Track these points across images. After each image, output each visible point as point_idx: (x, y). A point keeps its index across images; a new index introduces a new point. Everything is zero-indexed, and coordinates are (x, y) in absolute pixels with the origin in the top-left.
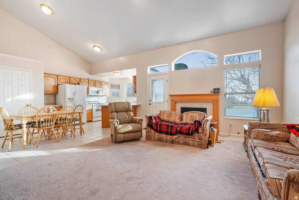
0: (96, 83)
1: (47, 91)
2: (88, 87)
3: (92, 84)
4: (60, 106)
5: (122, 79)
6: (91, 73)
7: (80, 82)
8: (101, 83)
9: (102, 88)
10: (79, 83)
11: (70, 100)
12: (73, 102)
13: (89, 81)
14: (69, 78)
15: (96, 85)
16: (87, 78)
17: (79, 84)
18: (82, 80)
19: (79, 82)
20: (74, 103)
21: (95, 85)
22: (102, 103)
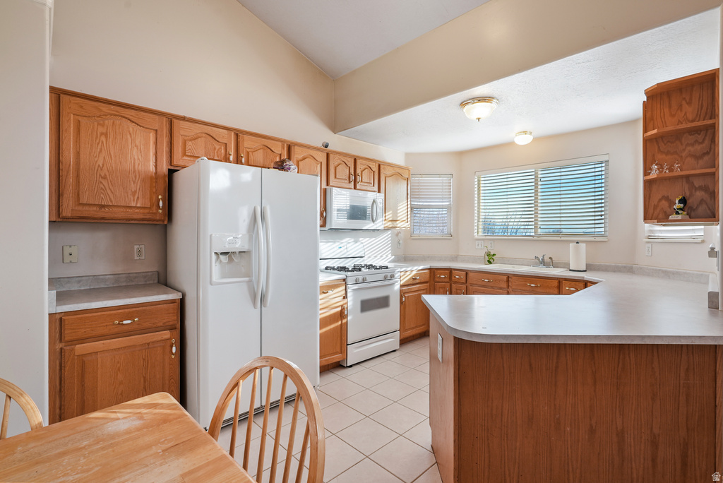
0: (359, 171)
1: (102, 206)
2: (324, 186)
3: (343, 172)
4: (173, 301)
5: (461, 154)
6: (336, 125)
7: (289, 158)
8: (379, 173)
9: (382, 195)
10: (283, 162)
11: (231, 260)
12: (248, 275)
13: (331, 156)
14: (237, 135)
15: (359, 179)
16: (320, 145)
17: (281, 166)
18: (298, 153)
19: (285, 156)
20: (250, 281)
21: (354, 180)
22: (387, 267)
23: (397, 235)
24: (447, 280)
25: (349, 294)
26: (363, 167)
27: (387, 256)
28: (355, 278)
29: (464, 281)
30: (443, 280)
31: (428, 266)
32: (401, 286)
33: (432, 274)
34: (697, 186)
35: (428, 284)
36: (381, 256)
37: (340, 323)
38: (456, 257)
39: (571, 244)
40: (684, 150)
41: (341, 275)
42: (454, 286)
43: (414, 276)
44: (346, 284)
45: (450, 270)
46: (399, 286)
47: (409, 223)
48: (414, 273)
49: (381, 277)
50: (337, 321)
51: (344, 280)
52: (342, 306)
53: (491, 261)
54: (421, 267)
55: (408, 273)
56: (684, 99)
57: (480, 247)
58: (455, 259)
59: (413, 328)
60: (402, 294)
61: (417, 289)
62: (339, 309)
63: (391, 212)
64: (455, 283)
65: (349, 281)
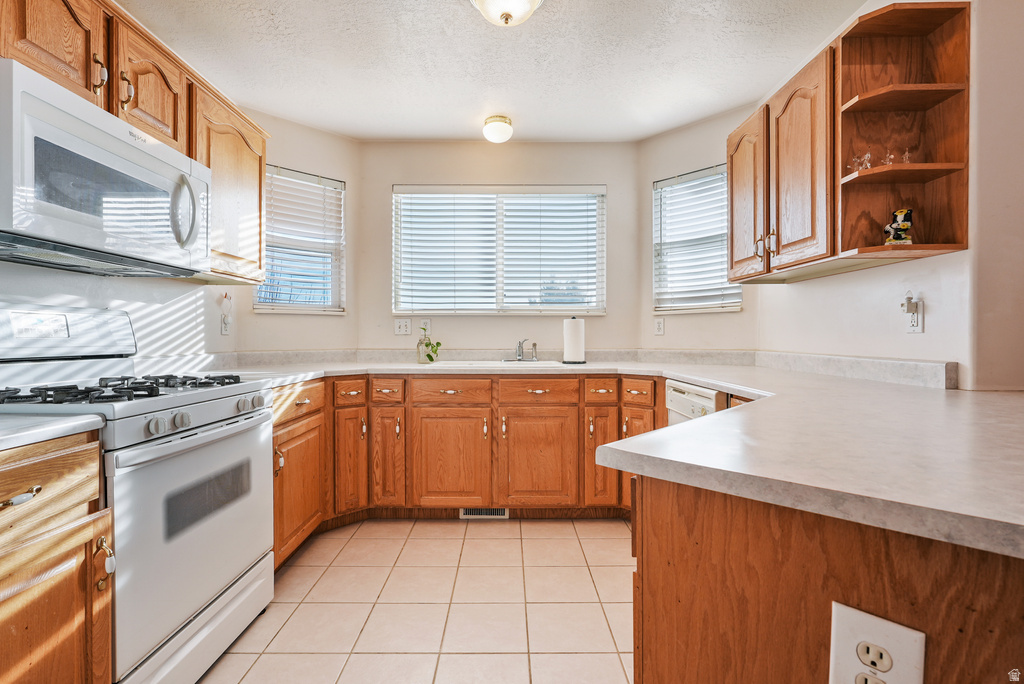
0: (125, 65)
8: (190, 108)
15: (125, 91)
21: (106, 86)
22: (236, 380)
23: (219, 302)
24: (361, 400)
25: (120, 490)
26: (139, 62)
27: (196, 354)
28: (142, 421)
29: (399, 397)
30: (355, 401)
31: (320, 373)
32: (277, 426)
33: (329, 390)
34: (904, 198)
35: (322, 414)
36: (181, 355)
37: (79, 618)
38: (355, 353)
39: (565, 321)
40: (889, 138)
41: (84, 418)
42: (376, 412)
43: (299, 397)
44: (104, 453)
45: (367, 379)
46: (270, 428)
47: (263, 269)
48: (299, 389)
49: (227, 408)
50: (67, 618)
51: (93, 435)
52: (88, 545)
53: (434, 356)
54: (310, 375)
55: (287, 391)
56: (890, 54)
57: (403, 332)
58: (352, 356)
59: (297, 531)
60: (278, 445)
61: (303, 430)
62: (73, 564)
63: (221, 232)
64: (379, 403)
65: (117, 436)
